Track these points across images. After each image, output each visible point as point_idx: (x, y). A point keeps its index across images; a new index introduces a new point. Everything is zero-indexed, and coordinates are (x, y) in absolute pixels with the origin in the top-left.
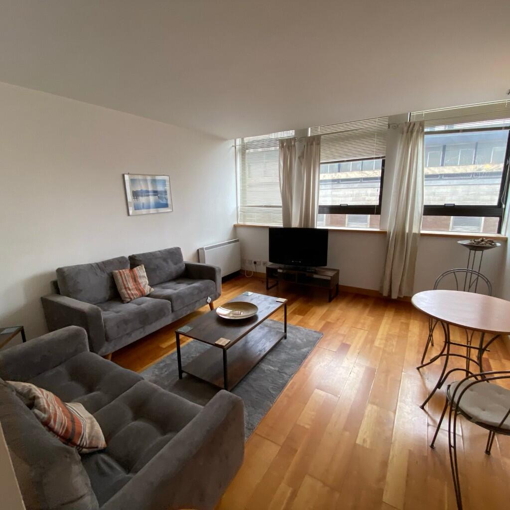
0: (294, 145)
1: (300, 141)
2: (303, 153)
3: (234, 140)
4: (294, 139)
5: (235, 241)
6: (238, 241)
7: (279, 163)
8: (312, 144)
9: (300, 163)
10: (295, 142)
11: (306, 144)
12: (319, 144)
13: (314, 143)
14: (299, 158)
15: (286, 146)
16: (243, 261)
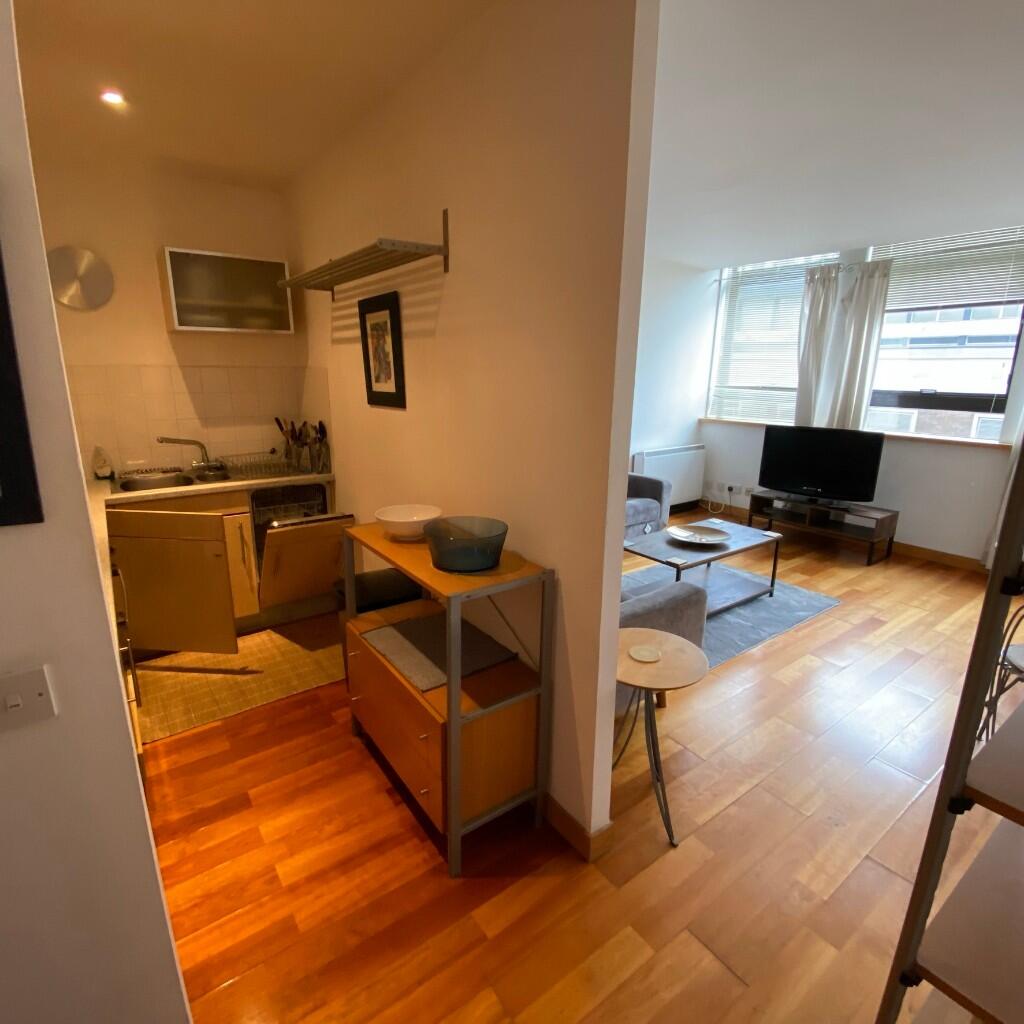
0: (836, 278)
1: (850, 270)
2: (851, 294)
3: (717, 272)
4: (837, 267)
5: (698, 448)
6: (703, 447)
7: (803, 309)
8: (871, 276)
9: (844, 311)
10: (837, 273)
11: (859, 276)
12: (886, 275)
13: (877, 275)
14: (843, 301)
15: (820, 279)
16: (707, 485)
